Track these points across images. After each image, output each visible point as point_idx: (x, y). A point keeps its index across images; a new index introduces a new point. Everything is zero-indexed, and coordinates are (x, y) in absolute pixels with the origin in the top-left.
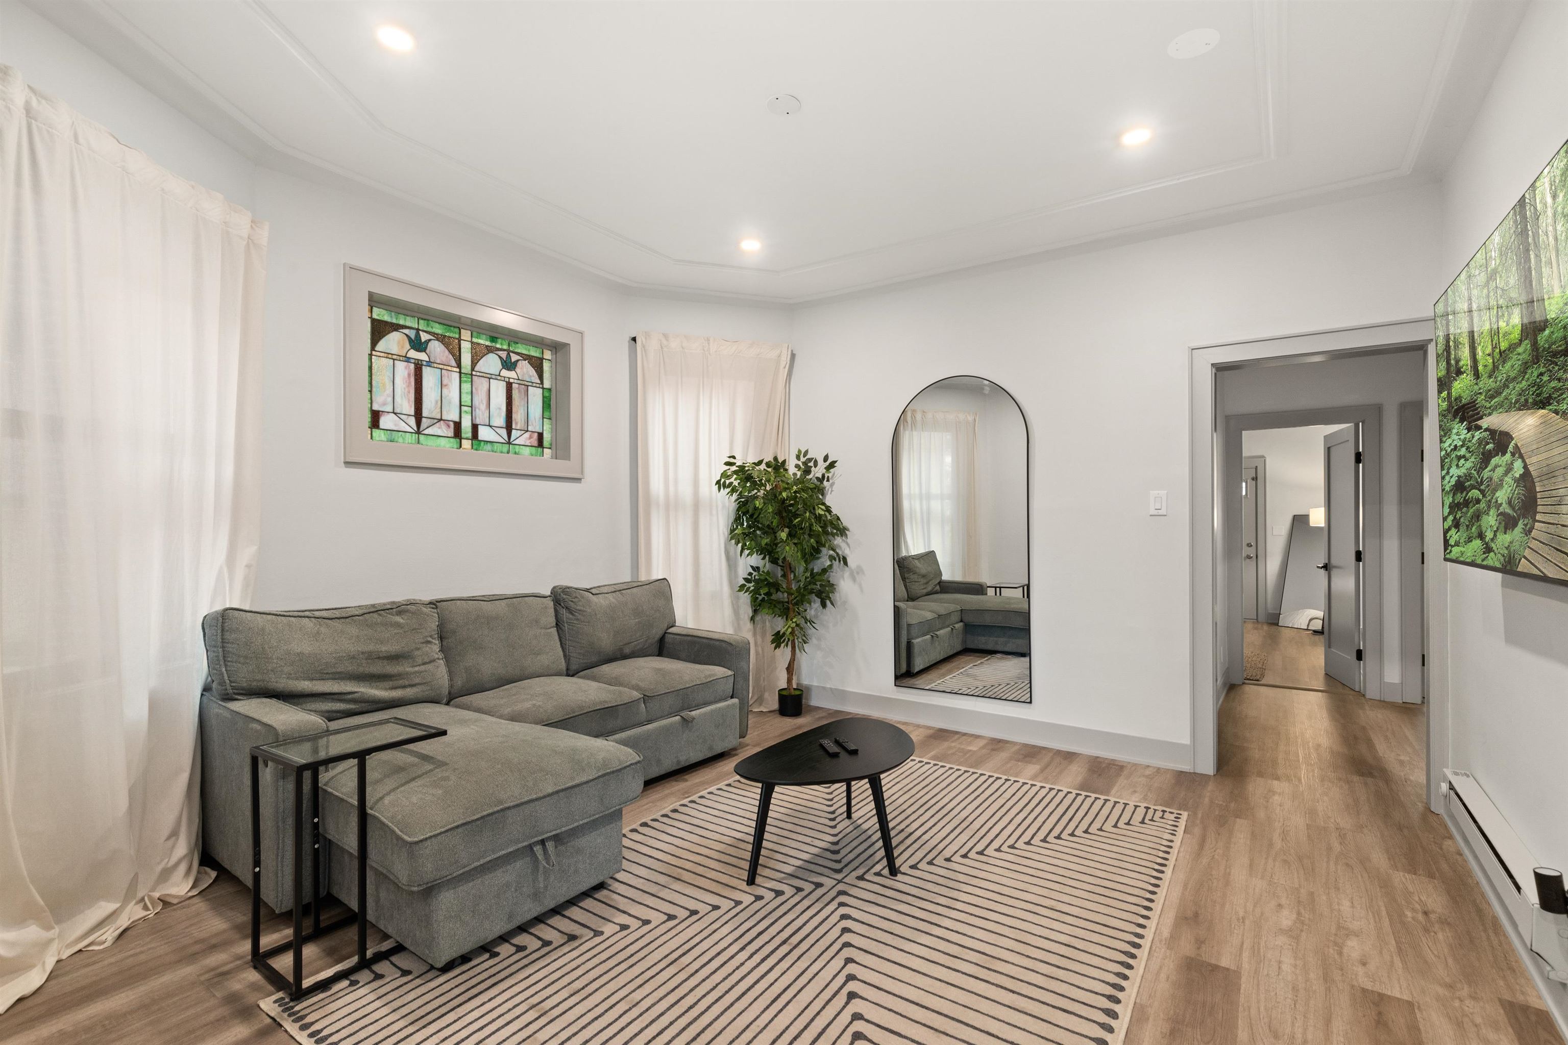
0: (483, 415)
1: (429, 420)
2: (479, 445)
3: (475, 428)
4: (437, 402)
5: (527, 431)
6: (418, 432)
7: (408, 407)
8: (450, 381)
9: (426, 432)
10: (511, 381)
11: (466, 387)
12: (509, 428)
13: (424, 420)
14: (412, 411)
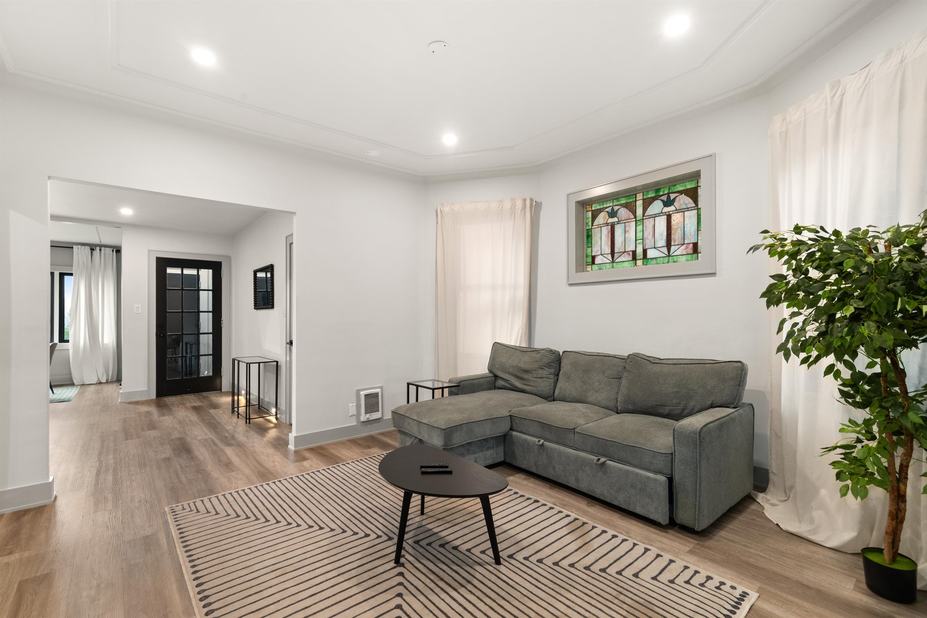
0: (650, 241)
1: (618, 254)
2: (647, 262)
3: (645, 252)
4: (622, 242)
5: (684, 244)
6: (613, 262)
7: (608, 250)
8: (630, 228)
9: (617, 261)
10: (670, 213)
11: (640, 228)
12: (669, 245)
13: (616, 254)
14: (609, 251)
